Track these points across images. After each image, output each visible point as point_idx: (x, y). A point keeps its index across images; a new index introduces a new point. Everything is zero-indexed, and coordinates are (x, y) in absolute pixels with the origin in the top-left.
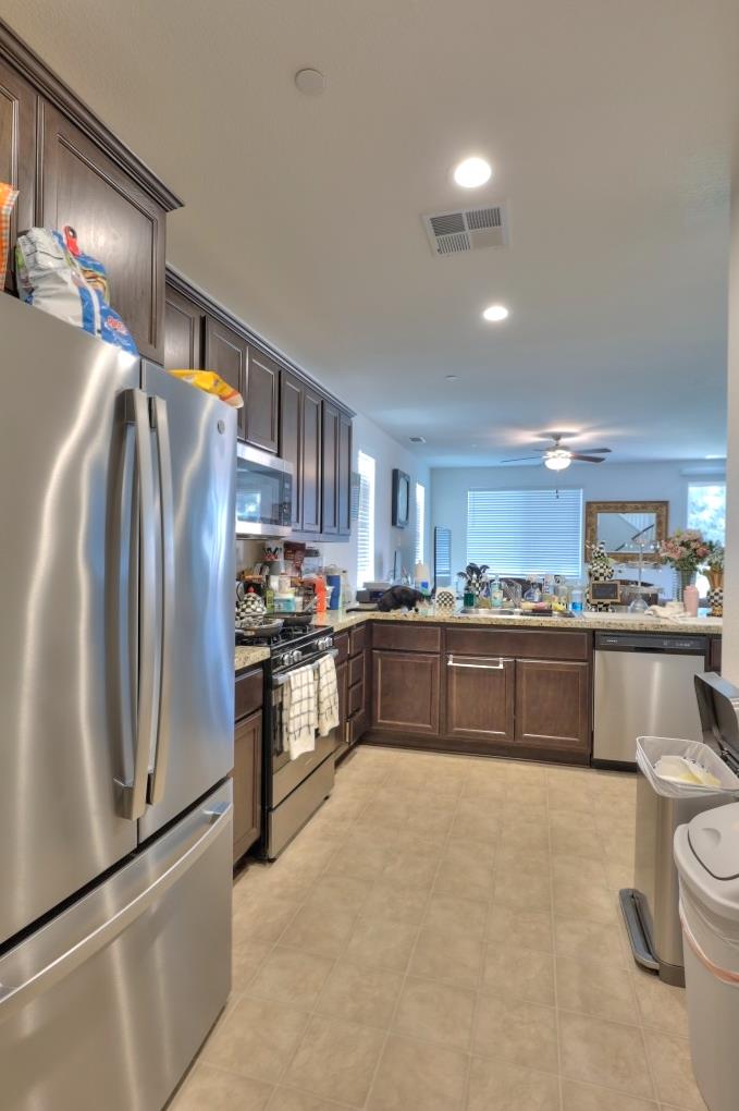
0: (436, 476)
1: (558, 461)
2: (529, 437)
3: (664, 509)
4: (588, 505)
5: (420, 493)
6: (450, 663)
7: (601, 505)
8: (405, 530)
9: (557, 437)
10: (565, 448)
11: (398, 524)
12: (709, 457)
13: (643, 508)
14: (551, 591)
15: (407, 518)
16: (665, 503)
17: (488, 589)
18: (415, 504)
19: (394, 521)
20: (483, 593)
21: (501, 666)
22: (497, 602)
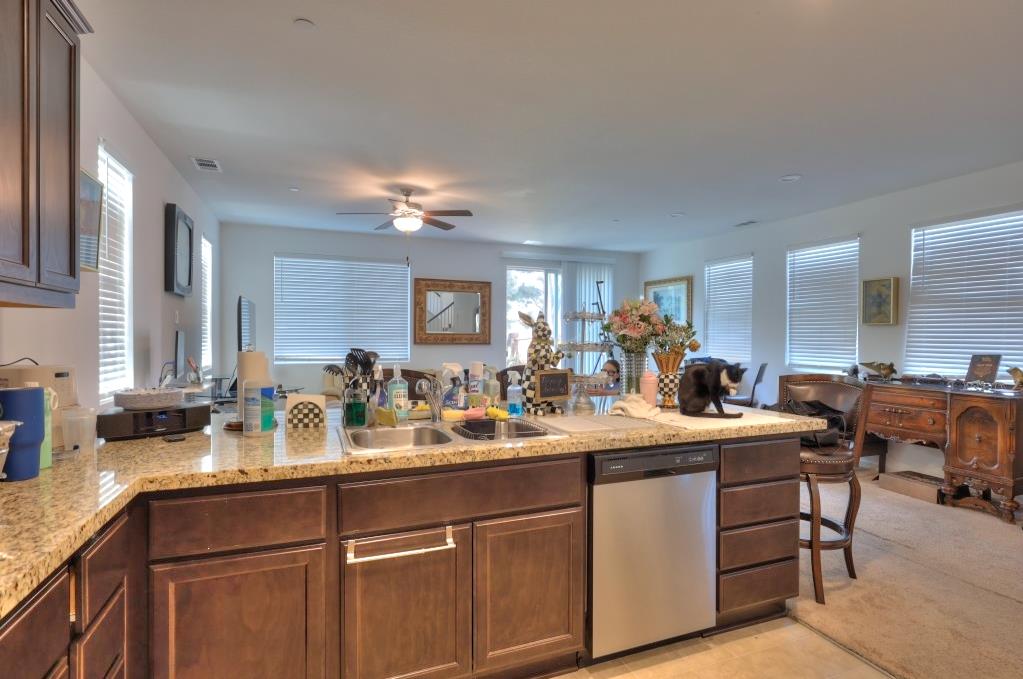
0: (227, 233)
1: (409, 223)
2: (371, 187)
3: (487, 290)
4: (417, 282)
5: (206, 251)
6: (351, 558)
7: (430, 282)
8: (186, 299)
9: (407, 191)
10: (417, 206)
11: (176, 290)
12: (528, 242)
13: (469, 288)
14: (480, 388)
15: (190, 283)
16: (489, 284)
17: (382, 393)
18: (200, 267)
19: (169, 284)
20: (375, 399)
21: (451, 544)
22: (401, 414)
